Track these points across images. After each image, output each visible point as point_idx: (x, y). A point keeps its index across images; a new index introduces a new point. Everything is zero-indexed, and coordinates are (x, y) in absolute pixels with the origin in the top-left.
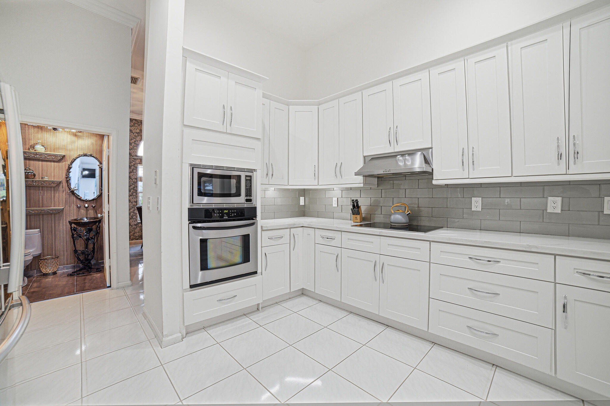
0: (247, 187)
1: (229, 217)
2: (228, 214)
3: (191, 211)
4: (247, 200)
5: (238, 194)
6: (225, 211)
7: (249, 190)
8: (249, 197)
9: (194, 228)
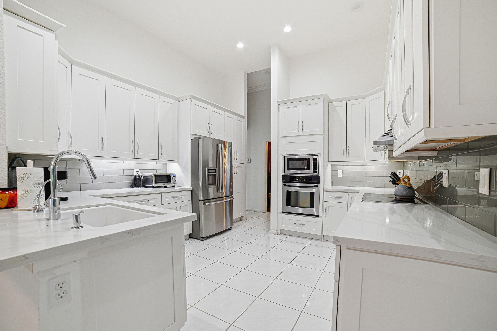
0: (314, 164)
1: (302, 181)
2: (301, 179)
3: (284, 177)
4: (314, 172)
5: (308, 169)
6: (300, 178)
7: (315, 166)
8: (316, 170)
9: (284, 185)
